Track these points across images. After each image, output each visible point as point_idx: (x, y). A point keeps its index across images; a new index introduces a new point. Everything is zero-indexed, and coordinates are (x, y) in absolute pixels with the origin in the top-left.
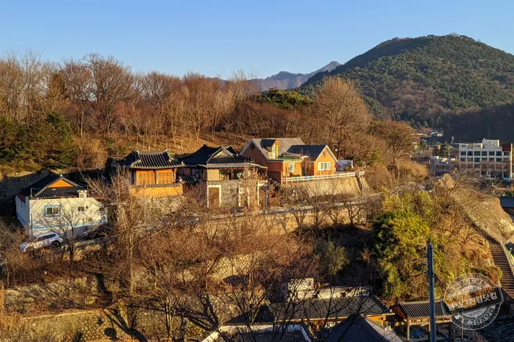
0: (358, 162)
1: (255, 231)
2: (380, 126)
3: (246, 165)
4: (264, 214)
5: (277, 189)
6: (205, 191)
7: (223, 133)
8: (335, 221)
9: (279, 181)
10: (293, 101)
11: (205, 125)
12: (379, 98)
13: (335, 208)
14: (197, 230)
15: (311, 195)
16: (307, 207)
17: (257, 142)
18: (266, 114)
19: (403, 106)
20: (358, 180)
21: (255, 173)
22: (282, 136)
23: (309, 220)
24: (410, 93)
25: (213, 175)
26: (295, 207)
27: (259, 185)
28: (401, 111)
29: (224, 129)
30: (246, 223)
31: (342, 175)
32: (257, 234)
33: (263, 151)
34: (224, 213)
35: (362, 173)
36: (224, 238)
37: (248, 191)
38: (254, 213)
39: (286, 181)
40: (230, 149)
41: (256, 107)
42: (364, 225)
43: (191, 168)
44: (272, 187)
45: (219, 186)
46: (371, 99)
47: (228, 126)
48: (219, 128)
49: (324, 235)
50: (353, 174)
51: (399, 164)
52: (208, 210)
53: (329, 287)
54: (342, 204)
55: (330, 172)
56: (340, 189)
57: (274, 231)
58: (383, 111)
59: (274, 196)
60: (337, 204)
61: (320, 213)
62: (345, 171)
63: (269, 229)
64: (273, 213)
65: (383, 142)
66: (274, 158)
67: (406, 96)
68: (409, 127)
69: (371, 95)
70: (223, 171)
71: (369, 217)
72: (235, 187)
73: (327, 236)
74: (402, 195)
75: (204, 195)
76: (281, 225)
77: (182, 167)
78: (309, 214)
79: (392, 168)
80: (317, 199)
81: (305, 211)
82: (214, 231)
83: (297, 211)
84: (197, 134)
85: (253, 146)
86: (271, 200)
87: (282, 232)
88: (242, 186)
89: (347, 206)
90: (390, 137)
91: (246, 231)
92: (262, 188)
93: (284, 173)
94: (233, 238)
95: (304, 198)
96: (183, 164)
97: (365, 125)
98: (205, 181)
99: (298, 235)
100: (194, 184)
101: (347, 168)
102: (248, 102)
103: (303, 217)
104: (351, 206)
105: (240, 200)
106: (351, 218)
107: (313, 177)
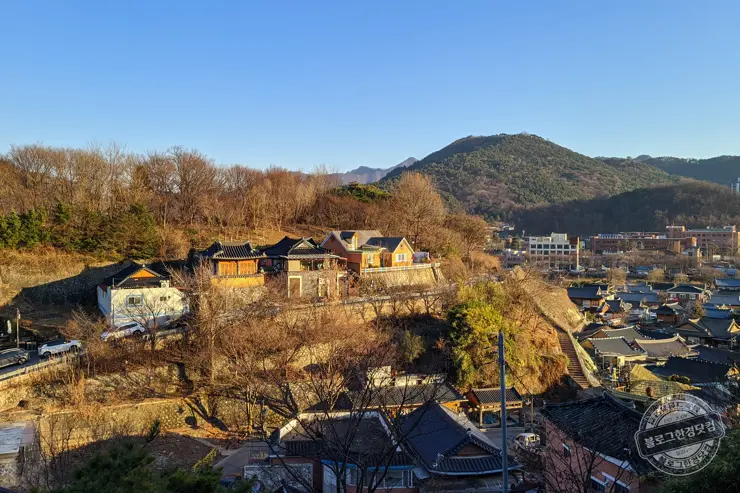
0: (433, 254)
1: (334, 321)
2: (455, 219)
3: (326, 256)
4: (344, 304)
5: (356, 279)
6: (286, 281)
7: (303, 225)
8: (412, 310)
9: (358, 273)
10: (372, 196)
11: (287, 217)
12: (454, 193)
13: (412, 298)
14: (278, 319)
15: (389, 285)
16: (385, 298)
17: (337, 234)
18: (347, 207)
19: (477, 201)
20: (434, 270)
21: (335, 264)
22: (361, 228)
23: (386, 309)
24: (484, 189)
25: (294, 266)
26: (374, 298)
27: (339, 276)
28: (475, 206)
29: (305, 221)
30: (326, 312)
31: (419, 266)
32: (337, 324)
33: (343, 242)
34: (305, 303)
35: (437, 265)
36: (304, 327)
37: (328, 281)
38: (333, 303)
39: (365, 272)
40: (311, 241)
41: (337, 200)
42: (439, 315)
43: (273, 259)
44: (351, 278)
45: (300, 277)
46: (446, 194)
47: (309, 219)
48: (301, 220)
49: (401, 324)
50: (430, 265)
51: (473, 256)
52: (288, 300)
53: (405, 375)
54: (418, 294)
55: (407, 264)
56: (416, 280)
57: (353, 321)
58: (458, 205)
59: (353, 287)
60: (413, 295)
61: (398, 303)
62: (421, 262)
63: (349, 318)
64: (353, 303)
65: (459, 235)
66: (353, 249)
67: (480, 192)
68: (482, 221)
69: (448, 190)
70: (304, 263)
71: (444, 307)
72: (315, 278)
73: (404, 325)
74: (476, 286)
75: (285, 286)
76: (359, 315)
77: (264, 259)
78: (387, 304)
79: (466, 260)
80: (394, 289)
81: (383, 301)
82: (294, 320)
83: (375, 301)
84: (279, 226)
85: (333, 238)
86: (351, 290)
87: (361, 321)
88: (322, 276)
89: (424, 297)
90: (465, 230)
91: (326, 321)
92: (341, 279)
93: (363, 265)
94: (313, 328)
95: (381, 289)
96: (265, 255)
97: (441, 219)
98: (286, 272)
99: (376, 324)
100: (275, 275)
101: (423, 260)
102: (329, 196)
103: (381, 307)
104: (427, 296)
105: (320, 290)
106: (427, 308)
107: (391, 269)
